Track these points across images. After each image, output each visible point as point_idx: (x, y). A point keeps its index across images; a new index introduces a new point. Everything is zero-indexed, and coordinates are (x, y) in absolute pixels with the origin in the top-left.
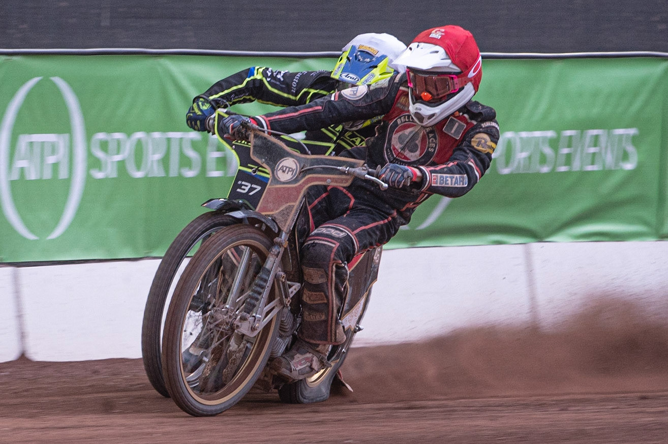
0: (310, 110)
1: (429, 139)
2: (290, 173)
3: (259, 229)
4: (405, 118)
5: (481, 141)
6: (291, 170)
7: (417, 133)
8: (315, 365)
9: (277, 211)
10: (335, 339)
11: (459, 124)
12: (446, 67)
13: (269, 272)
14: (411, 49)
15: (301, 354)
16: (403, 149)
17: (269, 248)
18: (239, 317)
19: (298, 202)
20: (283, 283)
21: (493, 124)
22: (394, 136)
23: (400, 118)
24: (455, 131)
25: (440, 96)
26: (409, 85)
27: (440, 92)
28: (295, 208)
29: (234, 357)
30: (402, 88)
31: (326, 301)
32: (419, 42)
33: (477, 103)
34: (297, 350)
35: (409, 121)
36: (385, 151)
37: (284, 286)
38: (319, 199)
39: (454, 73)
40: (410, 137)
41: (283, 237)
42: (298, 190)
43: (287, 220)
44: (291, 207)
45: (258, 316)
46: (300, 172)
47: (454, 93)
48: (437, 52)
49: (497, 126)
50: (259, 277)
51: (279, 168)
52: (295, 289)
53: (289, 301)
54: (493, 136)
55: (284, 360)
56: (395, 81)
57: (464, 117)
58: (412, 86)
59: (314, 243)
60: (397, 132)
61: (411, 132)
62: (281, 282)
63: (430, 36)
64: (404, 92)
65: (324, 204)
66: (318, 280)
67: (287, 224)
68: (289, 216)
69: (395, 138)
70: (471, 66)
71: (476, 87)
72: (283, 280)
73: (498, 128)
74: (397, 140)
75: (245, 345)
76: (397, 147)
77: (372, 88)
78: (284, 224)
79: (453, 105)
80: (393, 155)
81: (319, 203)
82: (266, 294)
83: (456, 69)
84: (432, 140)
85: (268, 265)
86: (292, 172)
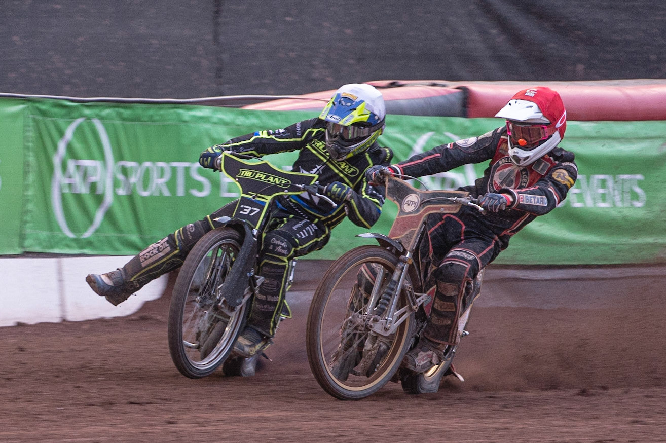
0: (432, 157)
1: (522, 175)
2: (413, 206)
3: (390, 251)
4: (505, 160)
5: (561, 175)
6: (414, 203)
7: (513, 171)
8: (434, 361)
9: (403, 236)
10: (455, 341)
11: (546, 164)
12: (538, 119)
13: (396, 283)
14: (510, 104)
15: (424, 351)
16: (501, 183)
17: (395, 264)
18: (372, 319)
19: (418, 228)
20: (410, 293)
21: (572, 165)
22: (496, 174)
23: (501, 160)
24: (541, 170)
25: (533, 142)
26: (508, 133)
27: (532, 139)
28: (416, 232)
29: (370, 353)
30: (502, 137)
31: (454, 310)
32: (517, 99)
33: (561, 149)
34: (421, 349)
35: (508, 162)
36: (488, 186)
37: (411, 295)
38: (436, 226)
39: (545, 123)
40: (508, 174)
41: (407, 256)
42: (419, 217)
43: (410, 242)
44: (413, 232)
45: (389, 319)
46: (421, 204)
47: (543, 140)
48: (531, 107)
49: (575, 167)
50: (387, 287)
51: (405, 202)
52: (423, 299)
53: (416, 308)
54: (571, 173)
55: (410, 358)
56: (498, 132)
57: (550, 159)
58: (511, 134)
59: (451, 263)
60: (499, 170)
61: (509, 170)
62: (408, 292)
63: (526, 94)
64: (504, 139)
65: (440, 231)
66: (451, 292)
67: (410, 245)
68: (411, 238)
69: (497, 175)
70: (558, 119)
71: (562, 136)
72: (410, 290)
73: (576, 169)
74: (497, 177)
75: (378, 344)
76: (497, 182)
77: (479, 138)
78: (407, 245)
79: (543, 149)
80: (493, 189)
81: (436, 230)
82: (395, 301)
83: (547, 121)
84: (525, 177)
85: (395, 277)
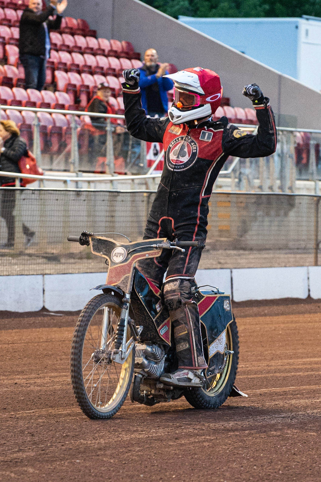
2: (121, 256)
6: (121, 254)
9: (120, 282)
17: (121, 306)
18: (113, 352)
19: (131, 273)
20: (133, 326)
24: (207, 138)
25: (188, 106)
28: (130, 277)
31: (186, 332)
37: (134, 328)
41: (127, 297)
42: (129, 265)
43: (127, 286)
44: (127, 278)
45: (123, 350)
46: (128, 254)
51: (113, 255)
52: (141, 330)
53: (139, 337)
60: (171, 151)
62: (132, 326)
67: (128, 288)
68: (127, 283)
72: (133, 324)
78: (125, 289)
79: (194, 114)
82: (125, 335)
85: (122, 316)
86: (122, 256)
